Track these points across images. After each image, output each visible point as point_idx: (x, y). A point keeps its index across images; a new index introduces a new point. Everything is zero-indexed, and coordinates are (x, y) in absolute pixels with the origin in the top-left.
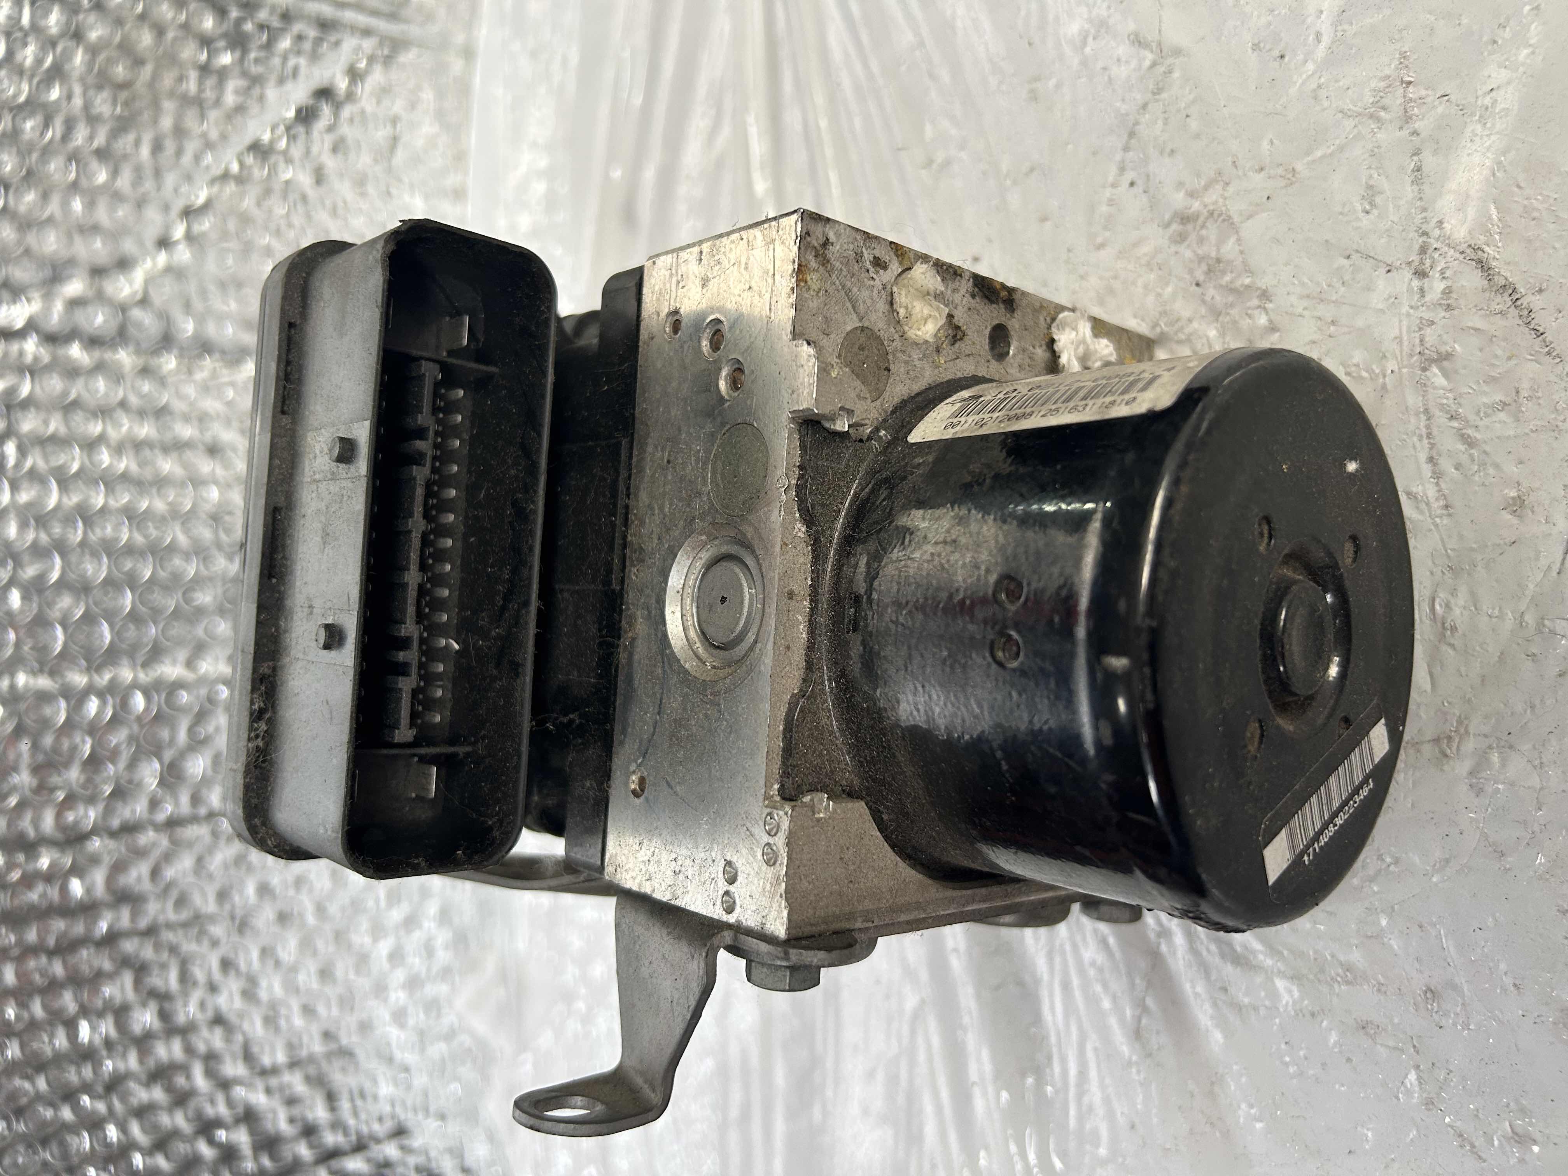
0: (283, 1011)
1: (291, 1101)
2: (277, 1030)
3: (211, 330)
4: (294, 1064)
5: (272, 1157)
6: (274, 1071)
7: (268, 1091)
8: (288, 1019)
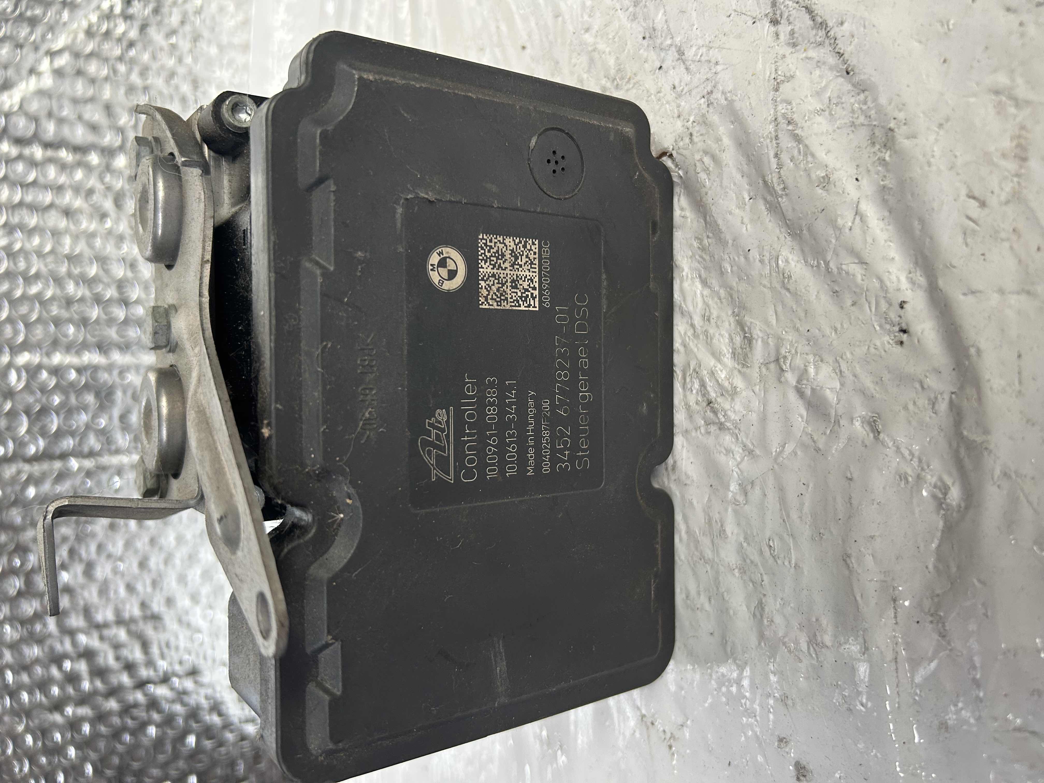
0: (112, 587)
1: (117, 646)
2: (108, 599)
3: (66, 131)
4: (120, 622)
5: (104, 681)
6: (106, 625)
7: (102, 638)
8: (116, 592)
